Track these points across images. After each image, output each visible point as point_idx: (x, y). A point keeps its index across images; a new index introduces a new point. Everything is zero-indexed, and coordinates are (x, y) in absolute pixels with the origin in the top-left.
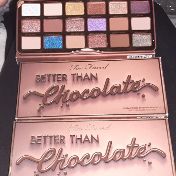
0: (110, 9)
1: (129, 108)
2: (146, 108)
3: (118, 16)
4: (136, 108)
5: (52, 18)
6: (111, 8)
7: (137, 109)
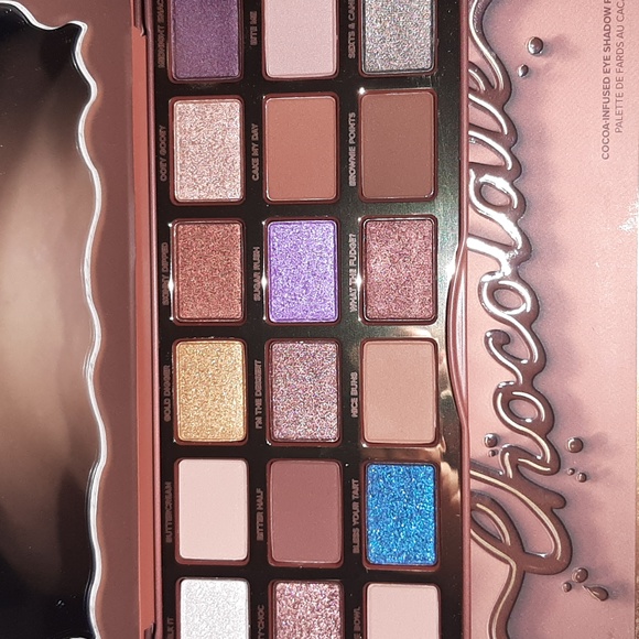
0: (213, 197)
1: (606, 127)
2: (607, 35)
3: (255, 153)
4: (607, 90)
5: (260, 517)
6: (210, 192)
7: (613, 83)
